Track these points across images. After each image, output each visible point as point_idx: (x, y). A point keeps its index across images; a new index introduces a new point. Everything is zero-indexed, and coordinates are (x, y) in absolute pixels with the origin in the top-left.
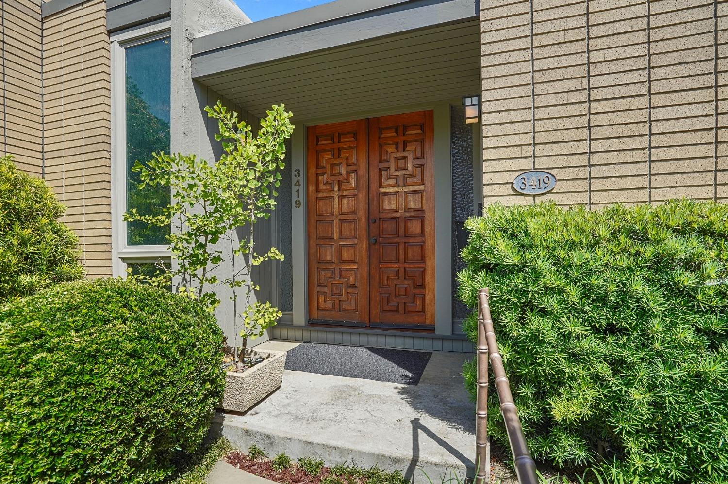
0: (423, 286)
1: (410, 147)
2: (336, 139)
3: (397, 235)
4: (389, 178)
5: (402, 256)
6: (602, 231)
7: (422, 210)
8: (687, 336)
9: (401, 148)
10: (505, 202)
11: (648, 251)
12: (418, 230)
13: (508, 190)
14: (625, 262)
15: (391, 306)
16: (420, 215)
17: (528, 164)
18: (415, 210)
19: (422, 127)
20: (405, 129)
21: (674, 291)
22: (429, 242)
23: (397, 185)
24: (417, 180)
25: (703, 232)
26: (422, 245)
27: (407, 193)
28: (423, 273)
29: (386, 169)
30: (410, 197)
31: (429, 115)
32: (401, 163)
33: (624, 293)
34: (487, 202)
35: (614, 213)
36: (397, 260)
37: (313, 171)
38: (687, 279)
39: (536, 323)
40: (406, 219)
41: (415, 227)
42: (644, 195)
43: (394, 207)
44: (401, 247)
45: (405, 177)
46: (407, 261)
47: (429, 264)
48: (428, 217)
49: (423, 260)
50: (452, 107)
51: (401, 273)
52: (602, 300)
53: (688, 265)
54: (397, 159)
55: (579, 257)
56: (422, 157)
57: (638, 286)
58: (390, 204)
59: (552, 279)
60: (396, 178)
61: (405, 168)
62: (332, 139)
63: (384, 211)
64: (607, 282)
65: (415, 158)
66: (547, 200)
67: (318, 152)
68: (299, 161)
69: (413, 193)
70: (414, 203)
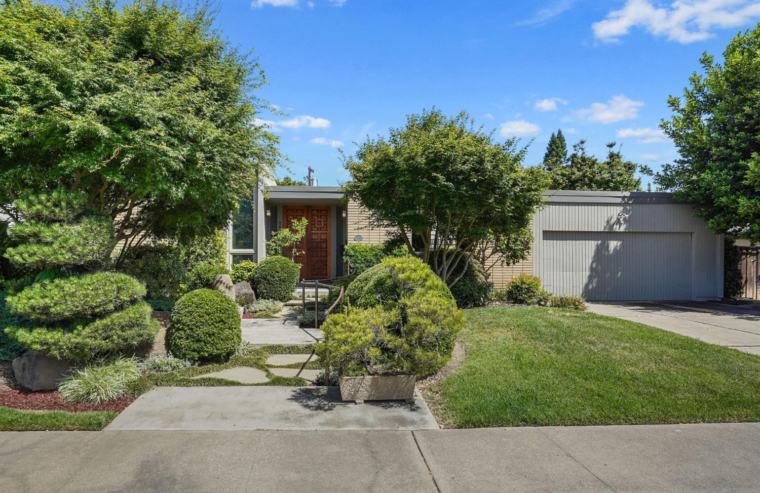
0: (326, 265)
1: (322, 217)
2: (291, 216)
3: (318, 248)
4: (315, 228)
5: (319, 255)
6: (368, 249)
7: (326, 239)
9: (319, 217)
10: (352, 242)
11: (374, 253)
12: (325, 246)
13: (352, 239)
15: (316, 273)
16: (326, 241)
17: (357, 234)
18: (324, 239)
19: (327, 211)
20: (321, 210)
22: (328, 251)
23: (318, 230)
24: (325, 229)
26: (326, 251)
27: (321, 233)
28: (326, 261)
29: (314, 224)
30: (322, 235)
31: (329, 207)
32: (319, 223)
34: (349, 242)
35: (372, 246)
36: (317, 257)
37: (285, 222)
39: (357, 265)
40: (321, 242)
44: (319, 252)
45: (321, 228)
46: (321, 257)
47: (328, 258)
48: (328, 242)
49: (326, 256)
51: (319, 261)
52: (368, 261)
54: (318, 221)
55: (364, 254)
56: (327, 221)
58: (315, 237)
59: (360, 258)
61: (321, 225)
62: (293, 211)
63: (313, 239)
64: (368, 258)
65: (324, 221)
66: (361, 242)
67: (287, 215)
68: (280, 218)
69: (324, 233)
70: (323, 237)
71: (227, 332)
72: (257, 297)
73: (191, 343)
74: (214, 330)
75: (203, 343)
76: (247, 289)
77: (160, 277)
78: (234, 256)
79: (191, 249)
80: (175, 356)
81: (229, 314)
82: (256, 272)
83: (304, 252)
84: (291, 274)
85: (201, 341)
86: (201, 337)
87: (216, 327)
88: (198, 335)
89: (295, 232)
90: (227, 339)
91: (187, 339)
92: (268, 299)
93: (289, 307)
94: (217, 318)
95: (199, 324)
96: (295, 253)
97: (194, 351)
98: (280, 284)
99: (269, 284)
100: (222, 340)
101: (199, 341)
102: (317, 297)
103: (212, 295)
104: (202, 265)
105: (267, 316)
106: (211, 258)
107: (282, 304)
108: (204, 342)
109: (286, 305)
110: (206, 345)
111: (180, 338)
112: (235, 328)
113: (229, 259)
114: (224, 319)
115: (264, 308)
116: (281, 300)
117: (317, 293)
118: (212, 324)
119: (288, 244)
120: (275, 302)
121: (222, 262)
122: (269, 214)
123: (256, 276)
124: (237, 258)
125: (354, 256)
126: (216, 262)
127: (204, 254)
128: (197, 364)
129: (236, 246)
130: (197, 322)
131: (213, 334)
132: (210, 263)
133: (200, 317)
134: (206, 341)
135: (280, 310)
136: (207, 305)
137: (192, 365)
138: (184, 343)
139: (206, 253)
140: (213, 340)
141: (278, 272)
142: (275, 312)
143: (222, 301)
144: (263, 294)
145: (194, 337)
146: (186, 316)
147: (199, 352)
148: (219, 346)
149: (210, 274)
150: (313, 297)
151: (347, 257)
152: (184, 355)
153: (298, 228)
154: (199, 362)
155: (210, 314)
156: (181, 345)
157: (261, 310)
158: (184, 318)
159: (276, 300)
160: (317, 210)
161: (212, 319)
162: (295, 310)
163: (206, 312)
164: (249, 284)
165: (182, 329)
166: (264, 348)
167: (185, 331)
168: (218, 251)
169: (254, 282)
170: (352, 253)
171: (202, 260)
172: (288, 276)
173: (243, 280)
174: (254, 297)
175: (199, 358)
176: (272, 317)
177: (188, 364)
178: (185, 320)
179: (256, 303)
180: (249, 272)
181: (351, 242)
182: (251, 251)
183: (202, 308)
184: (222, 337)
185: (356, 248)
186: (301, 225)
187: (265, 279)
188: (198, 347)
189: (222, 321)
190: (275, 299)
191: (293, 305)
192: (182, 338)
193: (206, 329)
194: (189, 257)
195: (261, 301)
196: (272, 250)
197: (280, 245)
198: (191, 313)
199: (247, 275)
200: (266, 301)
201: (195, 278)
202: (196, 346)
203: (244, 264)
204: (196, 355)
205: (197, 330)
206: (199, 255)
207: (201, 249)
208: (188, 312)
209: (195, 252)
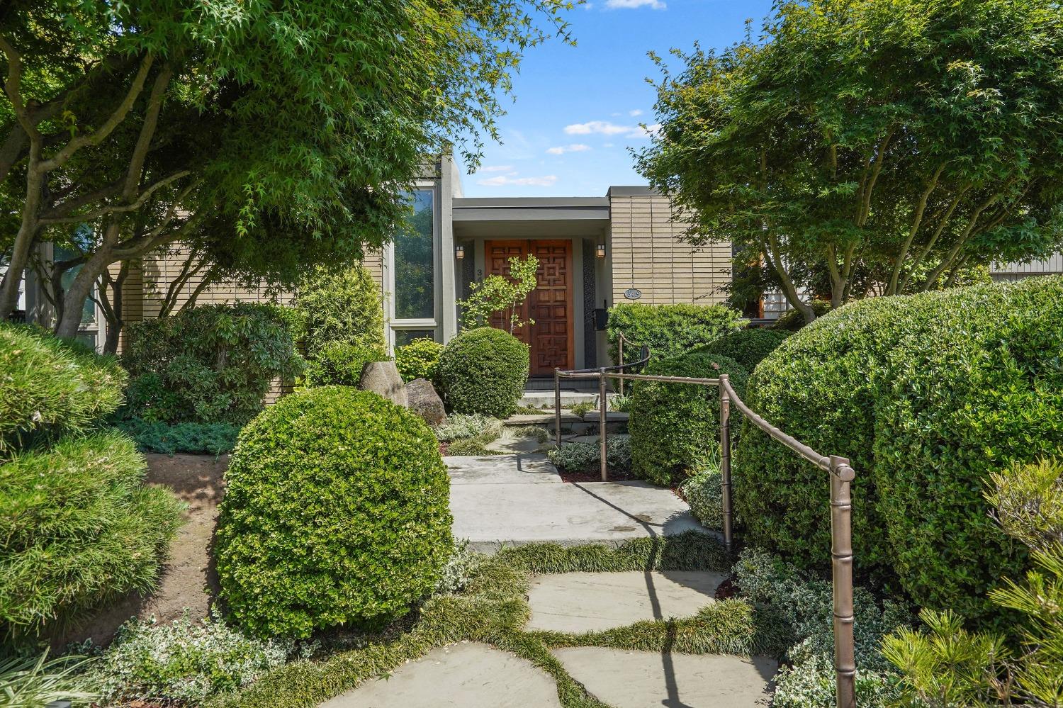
0: (566, 349)
1: (557, 260)
2: (507, 251)
3: (549, 317)
4: (543, 280)
5: (552, 331)
6: (655, 313)
7: (564, 301)
8: (678, 346)
9: (551, 261)
10: (623, 301)
11: (668, 320)
12: (563, 314)
13: (622, 296)
14: (662, 323)
15: (546, 362)
16: (563, 304)
17: (630, 286)
18: (560, 301)
19: (564, 249)
20: (554, 249)
21: (676, 333)
22: (569, 322)
23: (549, 285)
24: (562, 282)
25: (684, 315)
26: (565, 323)
27: (555, 290)
28: (566, 341)
29: (542, 274)
30: (558, 293)
31: (569, 242)
32: (552, 271)
33: (663, 334)
34: (615, 301)
35: (661, 307)
37: (489, 270)
38: (679, 329)
40: (555, 307)
41: (561, 312)
42: (671, 301)
43: (547, 299)
44: (552, 324)
45: (554, 280)
46: (557, 333)
47: (569, 334)
48: (569, 306)
49: (566, 333)
50: (584, 241)
51: (552, 342)
52: (656, 336)
53: (680, 325)
54: (549, 268)
55: (649, 322)
56: (564, 268)
57: (665, 331)
58: (544, 297)
59: (640, 329)
60: (549, 281)
61: (554, 274)
62: (504, 250)
63: (541, 301)
64: (657, 330)
65: (561, 268)
66: (638, 301)
67: (493, 259)
68: (480, 263)
69: (559, 290)
70: (560, 297)
71: (412, 530)
72: (449, 409)
73: (287, 581)
74: (368, 532)
75: (327, 581)
76: (428, 395)
77: (221, 363)
78: (399, 332)
79: (316, 316)
80: (233, 624)
81: (416, 470)
82: (444, 359)
83: (533, 322)
84: (515, 363)
85: (319, 572)
86: (320, 560)
87: (373, 519)
88: (310, 549)
89: (514, 281)
90: (414, 557)
91: (272, 563)
92: (471, 413)
93: (514, 429)
94: (377, 487)
95: (312, 510)
96: (515, 323)
97: (296, 607)
98: (495, 382)
99: (473, 383)
100: (395, 561)
101: (313, 571)
102: (558, 406)
103: (359, 404)
104: (339, 346)
105: (475, 450)
106: (354, 333)
107: (499, 423)
108: (332, 573)
109: (508, 425)
110: (337, 586)
111: (249, 561)
112: (436, 515)
113: (389, 339)
114: (399, 487)
115: (466, 432)
116: (497, 416)
117: (558, 399)
118: (359, 509)
119: (502, 306)
120: (487, 420)
121: (377, 342)
122: (460, 254)
123: (445, 367)
124: (405, 336)
125: (629, 326)
126: (366, 342)
127: (341, 325)
128: (307, 652)
129: (401, 313)
130: (305, 505)
131: (365, 546)
132: (352, 343)
133: (317, 484)
134: (339, 571)
135: (497, 436)
136: (342, 438)
137: (290, 658)
138: (258, 578)
139: (345, 324)
140: (364, 567)
141: (489, 359)
142: (489, 439)
143: (390, 426)
144: (461, 404)
145: (293, 559)
146: (265, 480)
147: (312, 612)
148: (385, 587)
149: (354, 364)
150: (553, 408)
151: (617, 330)
152: (262, 621)
153: (522, 274)
154: (316, 645)
155: (352, 472)
156: (250, 585)
157: (458, 437)
158: (260, 486)
159: (488, 415)
160: (548, 249)
161: (359, 491)
162: (528, 434)
163: (337, 467)
164: (430, 383)
165: (254, 528)
166: (510, 555)
167: (265, 535)
168: (369, 322)
169: (439, 381)
170: (626, 320)
171: (337, 339)
172: (508, 367)
173: (417, 376)
174: (443, 410)
175: (317, 632)
176: (488, 453)
177: (275, 654)
178: (263, 494)
179: (447, 423)
180: (429, 359)
181: (619, 302)
182: (430, 322)
183: (323, 451)
184: (395, 553)
185: (634, 311)
186: (527, 270)
187: (464, 373)
188: (311, 595)
189: (394, 494)
190: (485, 413)
191: (522, 425)
192: (254, 561)
193: (337, 527)
194: (311, 332)
195: (457, 417)
196: (471, 318)
197: (485, 309)
198: (284, 469)
199: (426, 366)
200: (468, 417)
201: (322, 372)
202: (302, 589)
203: (418, 345)
204: (304, 624)
205: (305, 534)
206: (332, 328)
207: (334, 315)
208: (276, 466)
209: (323, 322)
